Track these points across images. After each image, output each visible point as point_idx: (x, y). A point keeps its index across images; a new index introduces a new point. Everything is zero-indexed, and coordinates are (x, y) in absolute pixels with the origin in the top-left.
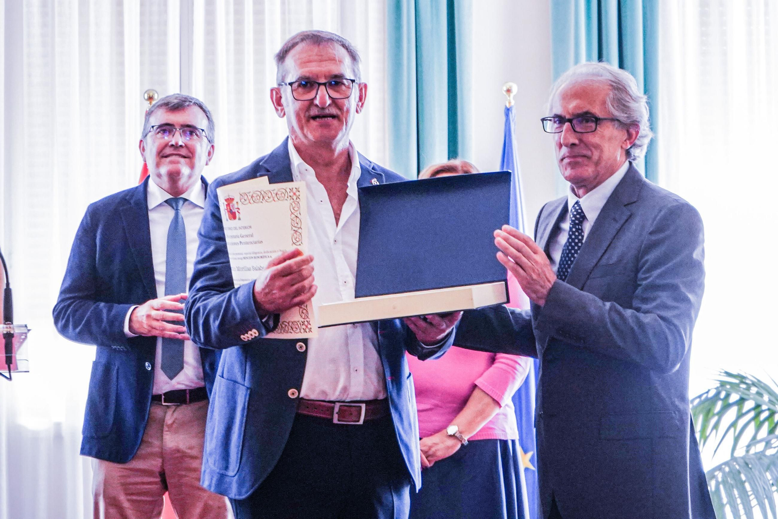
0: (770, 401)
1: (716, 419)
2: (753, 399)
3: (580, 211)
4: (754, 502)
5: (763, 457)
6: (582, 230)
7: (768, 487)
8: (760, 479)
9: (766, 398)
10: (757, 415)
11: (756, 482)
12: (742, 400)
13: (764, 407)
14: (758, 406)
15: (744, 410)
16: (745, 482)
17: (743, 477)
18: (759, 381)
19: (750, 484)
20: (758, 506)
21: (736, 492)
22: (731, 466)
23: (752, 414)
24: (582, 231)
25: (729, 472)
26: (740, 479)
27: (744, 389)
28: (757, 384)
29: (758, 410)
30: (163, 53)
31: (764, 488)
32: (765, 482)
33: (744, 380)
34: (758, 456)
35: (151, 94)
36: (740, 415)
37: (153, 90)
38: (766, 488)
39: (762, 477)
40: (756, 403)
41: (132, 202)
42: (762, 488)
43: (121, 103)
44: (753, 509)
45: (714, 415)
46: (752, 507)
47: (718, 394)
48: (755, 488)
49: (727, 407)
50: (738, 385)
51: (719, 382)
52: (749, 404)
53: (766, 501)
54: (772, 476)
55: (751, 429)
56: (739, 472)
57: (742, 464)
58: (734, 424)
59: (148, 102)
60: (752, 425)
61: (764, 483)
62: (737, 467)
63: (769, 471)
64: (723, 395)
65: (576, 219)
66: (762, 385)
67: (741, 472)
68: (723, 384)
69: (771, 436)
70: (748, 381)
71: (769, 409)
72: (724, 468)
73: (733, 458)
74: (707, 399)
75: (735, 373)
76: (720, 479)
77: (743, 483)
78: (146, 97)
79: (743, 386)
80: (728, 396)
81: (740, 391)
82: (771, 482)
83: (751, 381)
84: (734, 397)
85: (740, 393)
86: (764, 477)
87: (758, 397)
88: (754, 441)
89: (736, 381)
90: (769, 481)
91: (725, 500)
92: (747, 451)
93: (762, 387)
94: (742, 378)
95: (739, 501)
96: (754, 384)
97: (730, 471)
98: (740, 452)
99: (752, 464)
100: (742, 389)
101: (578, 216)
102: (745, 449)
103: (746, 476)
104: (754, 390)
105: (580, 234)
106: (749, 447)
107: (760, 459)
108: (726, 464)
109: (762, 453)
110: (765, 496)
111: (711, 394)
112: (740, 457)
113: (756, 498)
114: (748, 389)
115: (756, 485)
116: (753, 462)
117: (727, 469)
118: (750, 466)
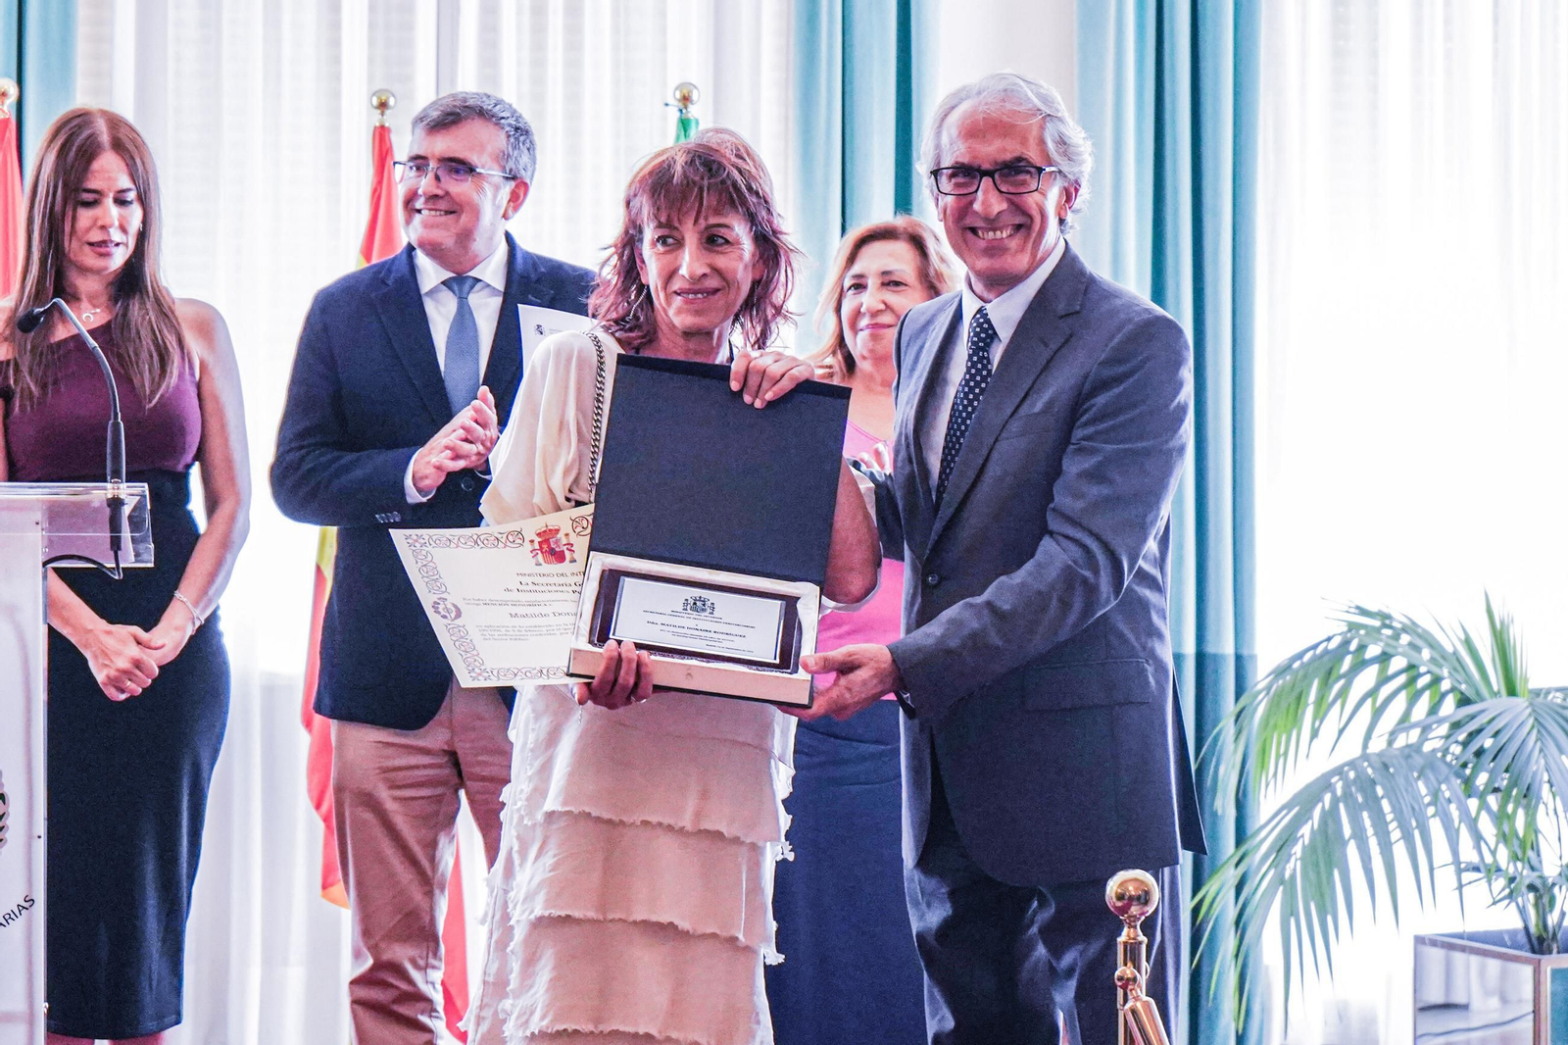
0: (1433, 660)
1: (1342, 682)
2: (1403, 655)
3: (986, 326)
4: (1395, 835)
5: (1413, 754)
6: (988, 359)
7: (1420, 809)
8: (1406, 790)
9: (1426, 654)
10: (1412, 681)
11: (1399, 795)
12: (1384, 658)
13: (1423, 669)
14: (1411, 667)
15: (1391, 671)
16: (1382, 797)
17: (1380, 791)
18: (1414, 623)
19: (1391, 803)
20: (1402, 842)
21: (1365, 814)
22: (1359, 769)
23: (1402, 679)
24: (989, 362)
25: (1354, 779)
26: (1375, 792)
27: (1388, 637)
28: (1411, 628)
29: (1413, 673)
30: (408, 26)
31: (1413, 809)
32: (1417, 797)
33: (1387, 622)
34: (1407, 751)
35: (384, 98)
36: (1383, 680)
37: (387, 91)
38: (1416, 807)
39: (1410, 789)
40: (1409, 662)
41: (390, 282)
42: (1410, 809)
43: (335, 112)
44: (1394, 847)
45: (1340, 677)
46: (1391, 844)
47: (1346, 643)
48: (1397, 806)
49: (1360, 665)
50: (1378, 630)
51: (1345, 624)
52: (1398, 663)
53: (1417, 833)
54: (1427, 787)
55: (1400, 703)
56: (1374, 783)
57: (1378, 765)
58: (1372, 693)
59: (379, 111)
60: (1402, 697)
61: (1413, 798)
62: (1370, 771)
63: (1422, 778)
64: (1353, 646)
65: (981, 340)
66: (1420, 631)
67: (1376, 780)
68: (1353, 627)
69: (1433, 718)
70: (1395, 624)
71: (1428, 672)
72: (1347, 772)
73: (1365, 756)
74: (1326, 652)
75: (1373, 608)
76: (1339, 792)
77: (1377, 800)
78: (375, 101)
79: (1387, 632)
80: (1362, 648)
81: (1381, 640)
82: (1427, 800)
83: (1401, 623)
84: (1373, 651)
85: (1382, 644)
86: (1413, 788)
87: (1414, 654)
88: (1402, 726)
89: (1377, 623)
90: (1423, 798)
91: (1347, 831)
92: (1390, 743)
93: (1420, 636)
94: (1385, 617)
95: (1370, 831)
96: (1405, 630)
97: (1357, 777)
98: (1377, 745)
99: (1394, 767)
100: (1384, 637)
101: (983, 335)
102: (1386, 737)
103: (1384, 788)
104: (1405, 639)
105: (985, 367)
106: (1393, 735)
107: (1408, 757)
108: (1352, 764)
109: (1416, 748)
110: (1414, 824)
111: (1333, 645)
112: (1375, 754)
113: (1401, 826)
114: (1396, 637)
115: (1399, 802)
116: (1395, 761)
117: (1352, 775)
118: (1391, 770)
